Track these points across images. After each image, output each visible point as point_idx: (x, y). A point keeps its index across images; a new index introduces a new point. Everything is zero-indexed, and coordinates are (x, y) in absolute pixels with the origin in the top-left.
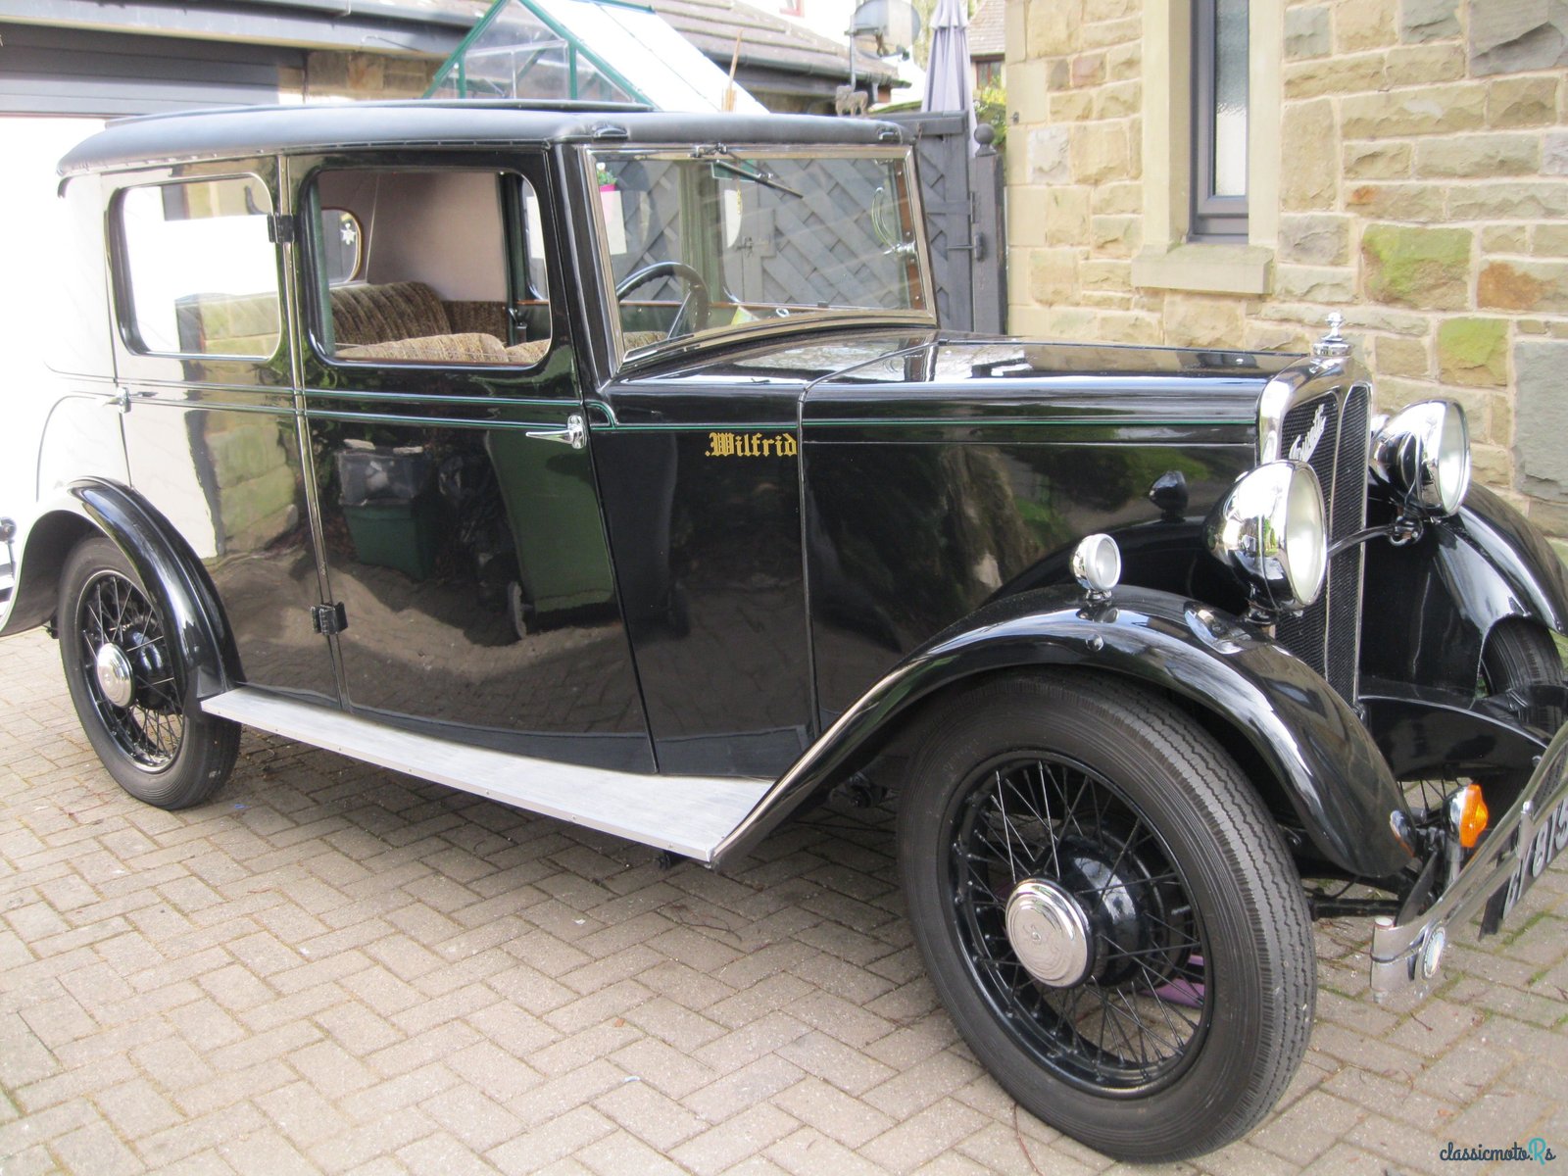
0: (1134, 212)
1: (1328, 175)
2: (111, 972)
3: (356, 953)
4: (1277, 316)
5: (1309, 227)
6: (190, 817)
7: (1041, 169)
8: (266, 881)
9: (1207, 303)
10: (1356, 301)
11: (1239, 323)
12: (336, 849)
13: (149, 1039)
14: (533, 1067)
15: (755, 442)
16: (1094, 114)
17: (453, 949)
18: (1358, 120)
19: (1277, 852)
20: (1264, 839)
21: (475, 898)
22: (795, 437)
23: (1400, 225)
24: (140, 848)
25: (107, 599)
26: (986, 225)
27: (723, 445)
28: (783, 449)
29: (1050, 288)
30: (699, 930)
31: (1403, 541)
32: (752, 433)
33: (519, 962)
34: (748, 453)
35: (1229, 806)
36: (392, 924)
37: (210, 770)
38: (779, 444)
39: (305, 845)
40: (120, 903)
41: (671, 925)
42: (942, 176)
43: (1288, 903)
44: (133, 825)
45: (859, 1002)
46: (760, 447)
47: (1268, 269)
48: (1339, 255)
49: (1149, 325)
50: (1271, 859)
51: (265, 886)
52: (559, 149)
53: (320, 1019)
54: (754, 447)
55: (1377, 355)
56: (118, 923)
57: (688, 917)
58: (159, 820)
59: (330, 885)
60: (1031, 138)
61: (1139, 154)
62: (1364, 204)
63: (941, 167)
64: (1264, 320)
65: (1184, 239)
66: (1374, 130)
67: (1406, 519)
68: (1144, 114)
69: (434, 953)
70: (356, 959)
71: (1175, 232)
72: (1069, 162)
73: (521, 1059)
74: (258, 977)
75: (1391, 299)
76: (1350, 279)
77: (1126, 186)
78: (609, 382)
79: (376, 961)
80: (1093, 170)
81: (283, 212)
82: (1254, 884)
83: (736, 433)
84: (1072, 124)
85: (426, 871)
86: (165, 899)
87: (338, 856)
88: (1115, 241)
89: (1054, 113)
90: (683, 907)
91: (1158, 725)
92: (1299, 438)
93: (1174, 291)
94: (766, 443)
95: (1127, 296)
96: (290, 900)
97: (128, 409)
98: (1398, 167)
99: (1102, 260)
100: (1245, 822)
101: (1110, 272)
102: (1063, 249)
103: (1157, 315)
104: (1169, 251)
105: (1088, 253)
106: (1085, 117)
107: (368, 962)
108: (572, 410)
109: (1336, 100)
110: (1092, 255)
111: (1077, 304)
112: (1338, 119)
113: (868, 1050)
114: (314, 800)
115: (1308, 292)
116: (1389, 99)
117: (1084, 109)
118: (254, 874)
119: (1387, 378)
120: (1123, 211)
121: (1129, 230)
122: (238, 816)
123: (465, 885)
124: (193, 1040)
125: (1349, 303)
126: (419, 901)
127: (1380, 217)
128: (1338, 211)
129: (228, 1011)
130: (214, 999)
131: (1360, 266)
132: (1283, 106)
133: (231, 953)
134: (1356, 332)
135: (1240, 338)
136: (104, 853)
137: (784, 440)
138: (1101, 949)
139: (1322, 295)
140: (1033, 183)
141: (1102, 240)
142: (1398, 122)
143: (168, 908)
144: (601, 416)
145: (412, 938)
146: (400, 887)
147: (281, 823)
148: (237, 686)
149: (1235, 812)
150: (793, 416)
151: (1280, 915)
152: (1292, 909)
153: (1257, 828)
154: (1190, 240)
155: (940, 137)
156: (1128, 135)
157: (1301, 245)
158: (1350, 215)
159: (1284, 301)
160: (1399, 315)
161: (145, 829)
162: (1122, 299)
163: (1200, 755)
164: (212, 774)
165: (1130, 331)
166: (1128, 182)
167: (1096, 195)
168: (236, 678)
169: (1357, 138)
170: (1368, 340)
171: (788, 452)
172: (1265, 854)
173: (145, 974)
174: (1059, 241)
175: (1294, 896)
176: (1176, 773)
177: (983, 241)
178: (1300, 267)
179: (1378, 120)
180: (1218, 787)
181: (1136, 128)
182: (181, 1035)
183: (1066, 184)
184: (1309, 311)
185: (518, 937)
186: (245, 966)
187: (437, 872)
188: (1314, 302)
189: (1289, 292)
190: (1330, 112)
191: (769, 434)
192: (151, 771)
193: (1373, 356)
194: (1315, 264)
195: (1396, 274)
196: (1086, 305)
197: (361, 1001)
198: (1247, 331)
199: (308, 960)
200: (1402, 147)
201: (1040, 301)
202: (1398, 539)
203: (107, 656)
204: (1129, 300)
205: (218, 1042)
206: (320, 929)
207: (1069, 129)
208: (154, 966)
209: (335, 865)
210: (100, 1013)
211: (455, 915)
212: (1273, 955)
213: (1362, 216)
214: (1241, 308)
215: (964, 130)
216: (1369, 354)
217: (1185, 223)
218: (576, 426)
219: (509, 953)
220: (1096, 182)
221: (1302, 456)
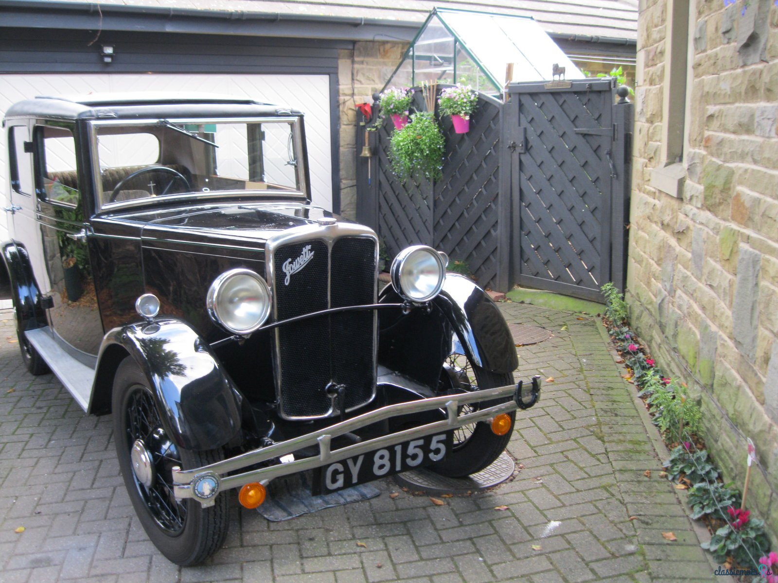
92: (290, 260)
218: (83, 234)
221: (291, 268)
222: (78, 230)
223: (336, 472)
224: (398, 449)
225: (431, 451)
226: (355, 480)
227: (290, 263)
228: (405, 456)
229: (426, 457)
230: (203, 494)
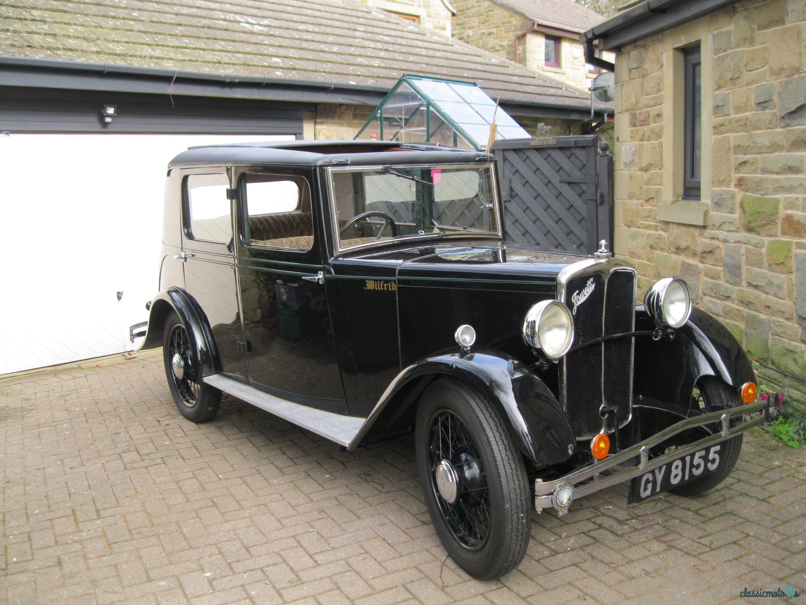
0: (660, 185)
1: (728, 171)
2: (149, 476)
3: (240, 479)
4: (710, 236)
5: (721, 195)
6: (202, 426)
7: (626, 163)
8: (219, 451)
9: (684, 229)
10: (738, 230)
11: (696, 239)
12: (251, 442)
13: (152, 499)
14: (281, 523)
15: (382, 285)
16: (646, 139)
17: (275, 481)
18: (739, 146)
19: (513, 452)
20: (508, 446)
21: (293, 464)
22: (395, 283)
23: (755, 195)
24: (179, 435)
25: (179, 335)
26: (604, 189)
27: (370, 285)
28: (391, 288)
29: (629, 219)
30: (371, 483)
31: (658, 339)
32: (380, 281)
33: (297, 487)
34: (379, 289)
35: (495, 432)
36: (258, 470)
37: (209, 407)
38: (390, 286)
39: (240, 440)
40: (163, 453)
41: (361, 480)
42: (585, 165)
43: (514, 472)
44: (180, 427)
45: (414, 514)
46: (383, 287)
47: (706, 214)
48: (732, 209)
49: (664, 238)
50: (509, 453)
51: (218, 453)
52: (318, 169)
53: (215, 499)
54: (381, 287)
55: (746, 256)
56: (159, 460)
57: (369, 478)
58: (190, 426)
59: (242, 455)
60: (623, 148)
61: (662, 158)
62: (741, 185)
63: (584, 161)
64: (706, 238)
65: (681, 198)
66: (745, 150)
67: (659, 329)
68: (663, 139)
69: (268, 482)
70: (239, 481)
71: (676, 195)
72: (636, 161)
73: (279, 520)
74: (200, 483)
75: (750, 230)
76: (735, 220)
77: (657, 173)
78: (332, 258)
79: (245, 482)
80: (644, 165)
81: (233, 188)
82: (499, 462)
83: (376, 281)
84: (638, 143)
85: (281, 453)
86: (180, 454)
87: (250, 445)
88: (652, 198)
89: (632, 137)
90: (370, 475)
91: (477, 400)
92: (577, 292)
93: (673, 223)
94: (385, 285)
95: (657, 224)
96: (225, 459)
97: (186, 261)
98: (754, 168)
99: (648, 207)
100: (500, 438)
101: (650, 212)
102: (634, 201)
103: (667, 234)
104: (672, 204)
105: (642, 203)
106: (642, 140)
107: (242, 482)
108: (320, 269)
109: (731, 136)
110: (644, 204)
111: (639, 227)
112: (732, 144)
113: (407, 531)
114: (252, 424)
115: (721, 225)
116: (751, 136)
117: (642, 136)
118: (216, 448)
119: (750, 267)
120: (656, 184)
121: (658, 193)
122: (220, 428)
123: (292, 460)
124: (167, 501)
125: (736, 231)
126: (272, 463)
127: (747, 191)
128: (732, 188)
129: (184, 493)
130: (181, 489)
131: (740, 214)
132: (713, 137)
133: (194, 474)
134: (738, 245)
135: (697, 246)
136: (166, 436)
137: (392, 284)
138: (463, 488)
139: (726, 227)
140: (624, 170)
141: (647, 198)
142: (753, 147)
143: (179, 457)
144: (330, 272)
145: (262, 476)
146: (267, 458)
147: (235, 430)
148: (218, 373)
149: (497, 434)
150: (395, 276)
151: (510, 476)
152: (516, 475)
153: (505, 442)
154: (683, 199)
155: (584, 147)
156: (658, 149)
157: (718, 204)
158: (736, 190)
159: (713, 229)
160: (753, 237)
161: (184, 429)
162: (655, 225)
163: (489, 412)
164: (210, 409)
165: (657, 241)
166: (658, 171)
167: (646, 176)
168: (218, 369)
169: (739, 154)
170: (743, 248)
171: (393, 289)
172: (506, 452)
173: (160, 479)
174: (633, 197)
175: (518, 470)
176: (478, 418)
177: (602, 196)
178: (718, 213)
179: (746, 146)
180: (492, 424)
181: (661, 145)
182: (164, 499)
183: (635, 171)
184: (721, 234)
185: (301, 479)
186: (197, 479)
187: (284, 453)
188: (723, 230)
189: (714, 225)
190: (729, 141)
191: (386, 282)
192: (190, 405)
193: (745, 257)
194: (723, 212)
195: (750, 218)
196: (642, 228)
197: (232, 495)
198: (699, 243)
199: (221, 479)
200: (755, 159)
201: (626, 225)
202: (656, 337)
203: (176, 358)
204: (657, 226)
205: (175, 503)
206: (231, 469)
207: (636, 145)
208: (165, 476)
209: (248, 448)
210: (139, 489)
211: (282, 470)
212: (506, 491)
213: (741, 190)
214: (697, 232)
215: (594, 144)
216: (743, 255)
217: (681, 191)
218: (321, 275)
219: (295, 485)
220: (646, 170)
221: (580, 299)
222: (315, 271)
223: (648, 481)
224: (688, 459)
225: (709, 461)
226: (658, 490)
227: (578, 294)
228: (692, 466)
229: (706, 466)
230: (562, 503)
